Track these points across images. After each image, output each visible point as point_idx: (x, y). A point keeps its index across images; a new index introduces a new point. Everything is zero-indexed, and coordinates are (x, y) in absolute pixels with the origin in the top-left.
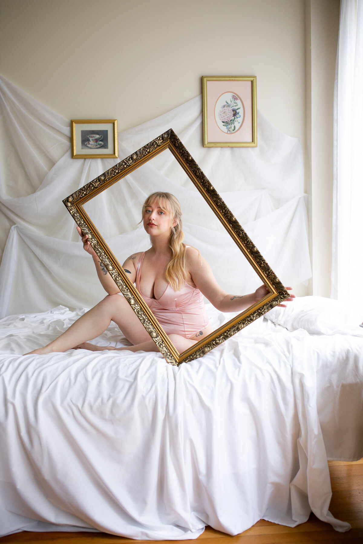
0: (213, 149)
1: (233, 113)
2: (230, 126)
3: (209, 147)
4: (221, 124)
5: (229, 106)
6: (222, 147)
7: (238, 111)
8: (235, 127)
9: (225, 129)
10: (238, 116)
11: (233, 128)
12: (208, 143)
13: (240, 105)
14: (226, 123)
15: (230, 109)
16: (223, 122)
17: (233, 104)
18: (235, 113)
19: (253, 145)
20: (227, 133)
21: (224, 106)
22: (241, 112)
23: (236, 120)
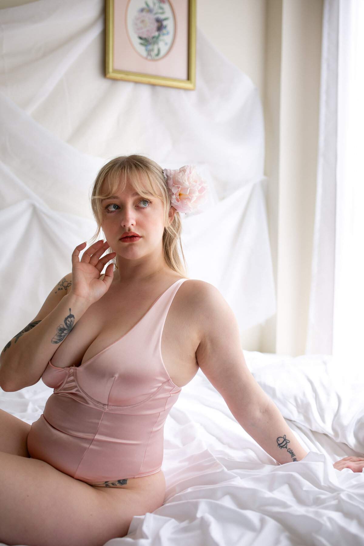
0: (121, 85)
1: (155, 25)
2: (150, 47)
3: (115, 80)
4: (136, 42)
5: (150, 11)
6: (136, 83)
7: (165, 23)
8: (159, 51)
9: (142, 50)
10: (164, 31)
11: (156, 51)
12: (115, 71)
13: (168, 13)
14: (146, 41)
15: (152, 17)
16: (141, 38)
17: (156, 9)
18: (160, 27)
19: (188, 85)
20: (146, 58)
21: (142, 10)
22: (169, 24)
23: (161, 38)
